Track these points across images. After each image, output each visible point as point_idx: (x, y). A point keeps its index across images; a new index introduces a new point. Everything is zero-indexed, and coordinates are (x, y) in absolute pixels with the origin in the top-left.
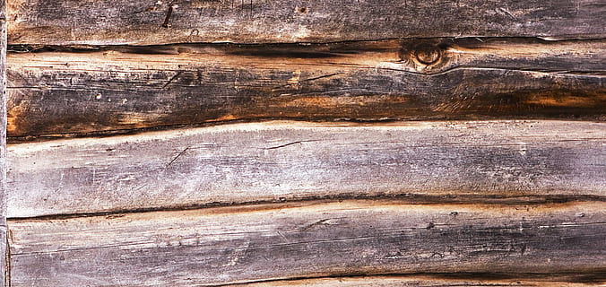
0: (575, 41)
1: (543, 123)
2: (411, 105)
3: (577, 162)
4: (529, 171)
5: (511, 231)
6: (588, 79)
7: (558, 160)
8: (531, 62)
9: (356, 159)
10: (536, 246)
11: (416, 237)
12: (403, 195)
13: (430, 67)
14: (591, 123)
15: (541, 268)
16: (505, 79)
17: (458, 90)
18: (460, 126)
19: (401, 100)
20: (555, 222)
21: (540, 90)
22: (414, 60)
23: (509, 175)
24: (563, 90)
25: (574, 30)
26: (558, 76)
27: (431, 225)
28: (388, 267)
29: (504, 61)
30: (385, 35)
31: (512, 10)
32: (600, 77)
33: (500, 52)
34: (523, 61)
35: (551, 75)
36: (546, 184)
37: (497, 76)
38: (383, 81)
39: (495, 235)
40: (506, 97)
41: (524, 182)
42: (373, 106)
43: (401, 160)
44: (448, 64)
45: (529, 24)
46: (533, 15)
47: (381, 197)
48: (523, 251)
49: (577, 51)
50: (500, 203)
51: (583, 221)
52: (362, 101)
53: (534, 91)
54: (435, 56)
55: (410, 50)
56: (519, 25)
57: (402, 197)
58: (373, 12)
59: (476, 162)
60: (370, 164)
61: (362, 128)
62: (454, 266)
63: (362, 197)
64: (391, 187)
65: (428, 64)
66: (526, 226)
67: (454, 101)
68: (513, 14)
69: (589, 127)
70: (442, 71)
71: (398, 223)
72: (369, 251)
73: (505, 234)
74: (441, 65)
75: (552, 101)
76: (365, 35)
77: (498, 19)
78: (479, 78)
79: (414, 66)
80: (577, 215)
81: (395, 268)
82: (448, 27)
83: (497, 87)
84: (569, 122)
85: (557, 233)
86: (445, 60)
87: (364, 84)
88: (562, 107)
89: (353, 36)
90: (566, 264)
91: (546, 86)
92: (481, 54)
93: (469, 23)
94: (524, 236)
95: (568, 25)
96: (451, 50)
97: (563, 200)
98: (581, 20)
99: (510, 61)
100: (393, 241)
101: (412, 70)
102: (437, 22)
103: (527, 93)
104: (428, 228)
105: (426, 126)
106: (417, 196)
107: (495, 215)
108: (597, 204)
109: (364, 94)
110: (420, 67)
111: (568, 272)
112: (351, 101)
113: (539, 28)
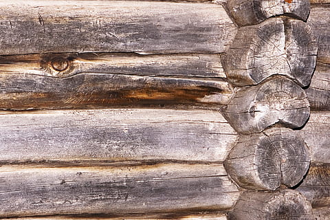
0: (160, 54)
1: (139, 110)
2: (49, 99)
3: (163, 137)
4: (130, 144)
5: (118, 185)
6: (169, 81)
7: (149, 136)
8: (130, 69)
9: (10, 136)
10: (135, 194)
11: (53, 190)
12: (44, 161)
13: (62, 73)
14: (172, 110)
15: (139, 210)
16: (113, 81)
17: (81, 89)
18: (84, 113)
19: (42, 96)
20: (148, 178)
21: (136, 88)
22: (51, 68)
23: (116, 147)
24: (152, 88)
25: (159, 47)
26: (149, 79)
27: (63, 182)
28: (34, 211)
29: (112, 68)
30: (30, 51)
31: (118, 33)
32: (177, 79)
33: (110, 62)
34: (125, 68)
35: (144, 78)
36: (141, 153)
37: (107, 79)
38: (29, 83)
39: (107, 188)
40: (114, 93)
41: (127, 151)
42: (23, 100)
43: (42, 137)
44: (74, 71)
45: (128, 43)
46: (132, 37)
47: (28, 163)
48: (126, 198)
49: (161, 61)
50: (111, 165)
51: (167, 177)
52: (15, 97)
53: (133, 89)
54: (65, 65)
55: (48, 61)
56: (122, 44)
57: (43, 163)
58: (22, 35)
59: (94, 138)
60: (20, 140)
61: (14, 115)
62: (80, 210)
63: (16, 163)
64: (35, 156)
65: (60, 71)
66: (128, 181)
67: (78, 96)
68: (118, 36)
69: (170, 113)
70: (70, 76)
71: (40, 181)
72: (20, 200)
73: (114, 187)
74: (69, 71)
75: (145, 96)
76: (17, 51)
77: (107, 40)
78: (95, 80)
79: (50, 72)
80: (163, 173)
81: (38, 211)
82: (73, 46)
83: (108, 87)
84: (157, 110)
85: (149, 185)
86: (72, 68)
87: (16, 85)
88: (151, 100)
89: (8, 52)
90: (156, 207)
91: (141, 85)
92: (96, 63)
93: (88, 42)
94: (127, 188)
95: (155, 44)
96: (76, 61)
97: (153, 163)
98: (164, 41)
99: (117, 68)
100: (38, 193)
101: (49, 75)
102: (66, 42)
103: (128, 90)
104: (62, 184)
105: (60, 113)
106: (54, 162)
107: (106, 174)
108: (176, 165)
109: (16, 92)
110: (55, 73)
111: (157, 212)
112: (7, 97)
113: (136, 46)
